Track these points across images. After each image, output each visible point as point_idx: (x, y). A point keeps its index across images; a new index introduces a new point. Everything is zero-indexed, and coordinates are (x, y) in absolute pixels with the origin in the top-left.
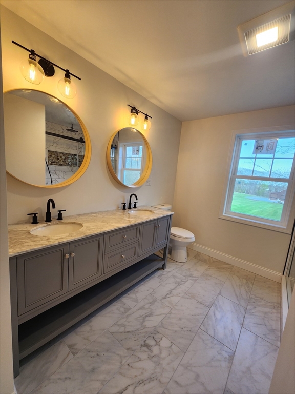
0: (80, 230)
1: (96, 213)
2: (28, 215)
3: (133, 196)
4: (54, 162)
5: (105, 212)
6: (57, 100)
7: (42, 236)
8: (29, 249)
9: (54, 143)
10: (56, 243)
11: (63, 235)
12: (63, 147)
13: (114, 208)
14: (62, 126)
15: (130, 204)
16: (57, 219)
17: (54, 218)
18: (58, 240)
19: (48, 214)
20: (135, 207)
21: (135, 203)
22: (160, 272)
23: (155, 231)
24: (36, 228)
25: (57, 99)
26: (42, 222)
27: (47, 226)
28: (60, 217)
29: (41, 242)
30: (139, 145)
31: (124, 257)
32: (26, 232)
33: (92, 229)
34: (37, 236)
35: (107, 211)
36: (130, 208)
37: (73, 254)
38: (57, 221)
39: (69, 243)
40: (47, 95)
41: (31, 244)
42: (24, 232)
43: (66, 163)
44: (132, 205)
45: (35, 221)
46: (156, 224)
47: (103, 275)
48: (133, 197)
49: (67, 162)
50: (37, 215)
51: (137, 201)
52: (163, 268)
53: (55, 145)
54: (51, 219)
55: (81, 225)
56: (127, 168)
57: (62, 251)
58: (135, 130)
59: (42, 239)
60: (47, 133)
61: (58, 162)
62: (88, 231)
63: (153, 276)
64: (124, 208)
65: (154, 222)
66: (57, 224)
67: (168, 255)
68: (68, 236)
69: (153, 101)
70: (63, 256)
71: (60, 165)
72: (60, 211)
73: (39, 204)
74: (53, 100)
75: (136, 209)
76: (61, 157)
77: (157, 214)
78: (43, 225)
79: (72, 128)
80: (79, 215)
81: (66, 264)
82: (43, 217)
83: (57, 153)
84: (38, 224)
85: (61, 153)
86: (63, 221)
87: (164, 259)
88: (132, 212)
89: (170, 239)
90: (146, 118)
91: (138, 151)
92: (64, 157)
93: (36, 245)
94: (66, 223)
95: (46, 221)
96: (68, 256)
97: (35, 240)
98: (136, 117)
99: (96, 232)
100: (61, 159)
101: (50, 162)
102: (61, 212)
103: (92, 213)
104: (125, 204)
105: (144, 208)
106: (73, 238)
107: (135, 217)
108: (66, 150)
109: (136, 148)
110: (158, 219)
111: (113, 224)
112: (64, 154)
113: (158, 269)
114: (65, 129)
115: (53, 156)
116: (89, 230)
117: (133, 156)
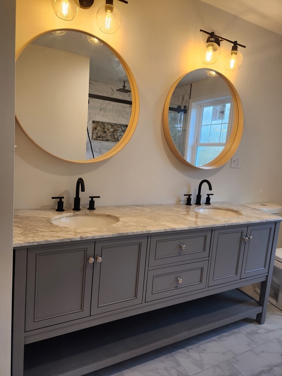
0: (114, 225)
1: (143, 206)
2: (53, 198)
3: (205, 184)
4: (99, 137)
5: (157, 205)
6: (96, 40)
7: (63, 226)
8: (42, 240)
9: (101, 110)
10: (77, 237)
11: (89, 229)
12: (110, 114)
13: (172, 201)
14: (112, 87)
15: (199, 197)
16: (88, 209)
17: (84, 207)
18: (80, 235)
19: (77, 200)
20: (208, 202)
21: (208, 195)
22: (251, 327)
23: (242, 248)
24: (59, 216)
25: (97, 38)
26: (68, 210)
27: (74, 216)
28: (92, 206)
29: (59, 234)
30: (224, 102)
31: (181, 281)
32: (46, 219)
33: (131, 226)
34: (57, 226)
35: (161, 205)
36: (198, 203)
37: (100, 259)
38: (88, 212)
39: (94, 241)
40: (83, 35)
41: (46, 234)
42: (44, 219)
43: (115, 138)
44: (203, 199)
45: (60, 208)
46: (245, 233)
47: (144, 304)
48: (205, 186)
49: (116, 136)
50: (63, 200)
51: (210, 192)
52: (259, 320)
53: (102, 112)
54: (81, 207)
55: (117, 219)
56: (202, 142)
57: (85, 251)
58: (213, 73)
59: (61, 231)
60: (91, 96)
61: (105, 137)
62: (124, 228)
63: (236, 330)
64: (188, 203)
65: (241, 229)
66: (87, 215)
67: (268, 299)
68: (95, 231)
69: (251, 18)
70: (86, 259)
71: (106, 140)
72: (92, 198)
73: (66, 185)
74: (91, 41)
75: (210, 206)
76: (108, 130)
77: (247, 216)
78: (69, 214)
79: (124, 87)
80: (119, 207)
81: (89, 271)
82: (71, 204)
83: (103, 123)
84: (63, 212)
85: (108, 124)
86: (95, 212)
87: (261, 303)
88: (202, 210)
89: (275, 267)
90: (235, 48)
91: (223, 112)
92: (112, 130)
93: (52, 236)
94: (98, 215)
95: (74, 210)
96: (92, 260)
97: (53, 230)
98: (215, 50)
99: (135, 231)
100: (108, 132)
101: (94, 137)
102: (94, 199)
103: (137, 206)
104: (190, 195)
105: (225, 206)
106: (101, 234)
107: (205, 217)
108: (116, 119)
109: (219, 108)
110: (248, 226)
111: (164, 223)
112: (112, 125)
113: (248, 321)
114: (115, 90)
115: (99, 128)
116: (126, 227)
117: (214, 122)
